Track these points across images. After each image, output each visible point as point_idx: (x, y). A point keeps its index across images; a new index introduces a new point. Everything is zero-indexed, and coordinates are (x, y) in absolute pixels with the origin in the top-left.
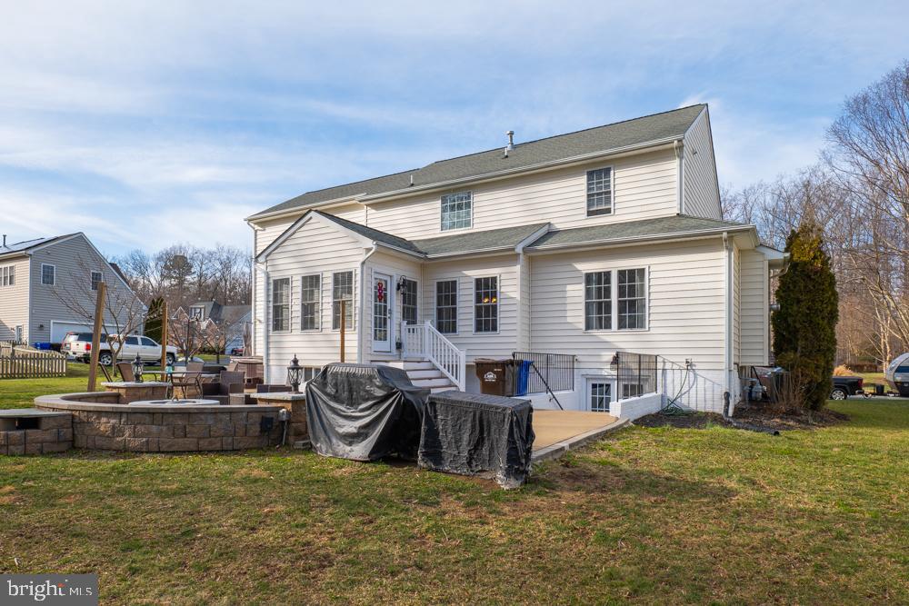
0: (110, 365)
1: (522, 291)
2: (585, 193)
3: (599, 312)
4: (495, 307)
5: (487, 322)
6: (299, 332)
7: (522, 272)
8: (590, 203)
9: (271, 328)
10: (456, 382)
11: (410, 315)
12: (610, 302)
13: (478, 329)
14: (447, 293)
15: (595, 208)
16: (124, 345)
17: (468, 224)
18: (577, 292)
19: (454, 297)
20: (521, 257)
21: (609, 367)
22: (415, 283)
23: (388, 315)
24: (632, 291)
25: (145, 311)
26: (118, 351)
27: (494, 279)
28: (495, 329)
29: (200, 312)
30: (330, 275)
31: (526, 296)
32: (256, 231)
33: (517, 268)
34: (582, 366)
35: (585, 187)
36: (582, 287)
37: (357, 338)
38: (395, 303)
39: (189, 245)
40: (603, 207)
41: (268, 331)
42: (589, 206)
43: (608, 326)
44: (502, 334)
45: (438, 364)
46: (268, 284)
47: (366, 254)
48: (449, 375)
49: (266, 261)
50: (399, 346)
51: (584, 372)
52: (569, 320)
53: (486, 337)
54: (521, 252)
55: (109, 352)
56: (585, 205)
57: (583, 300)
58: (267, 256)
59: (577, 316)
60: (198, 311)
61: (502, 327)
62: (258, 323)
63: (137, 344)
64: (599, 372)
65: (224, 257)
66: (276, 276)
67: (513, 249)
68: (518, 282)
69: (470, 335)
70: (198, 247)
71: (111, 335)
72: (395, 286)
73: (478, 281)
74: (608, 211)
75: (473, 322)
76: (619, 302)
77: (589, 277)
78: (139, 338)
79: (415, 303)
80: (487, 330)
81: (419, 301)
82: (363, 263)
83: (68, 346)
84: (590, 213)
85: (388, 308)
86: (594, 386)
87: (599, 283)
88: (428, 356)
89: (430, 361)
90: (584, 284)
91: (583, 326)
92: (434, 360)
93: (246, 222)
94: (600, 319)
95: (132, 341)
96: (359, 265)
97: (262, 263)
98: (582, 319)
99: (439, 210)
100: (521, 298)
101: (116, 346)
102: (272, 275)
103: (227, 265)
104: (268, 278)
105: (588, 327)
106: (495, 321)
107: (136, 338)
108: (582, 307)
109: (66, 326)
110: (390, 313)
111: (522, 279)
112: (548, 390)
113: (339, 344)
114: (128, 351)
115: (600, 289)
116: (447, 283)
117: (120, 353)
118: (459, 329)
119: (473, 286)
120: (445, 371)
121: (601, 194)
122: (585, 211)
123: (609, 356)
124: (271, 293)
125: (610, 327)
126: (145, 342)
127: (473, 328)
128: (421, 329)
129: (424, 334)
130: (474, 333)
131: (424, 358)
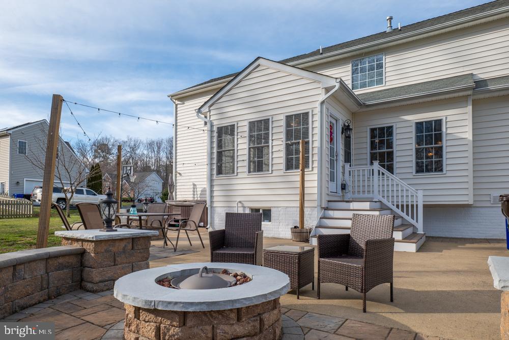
0: (65, 209)
1: (472, 132)
4: (439, 149)
5: (429, 163)
6: (245, 175)
7: (472, 114)
9: (215, 172)
10: (413, 222)
13: (420, 169)
14: (382, 138)
16: (75, 195)
17: (380, 82)
19: (390, 142)
25: (87, 173)
26: (71, 198)
28: (440, 169)
29: (130, 169)
32: (176, 105)
33: (469, 109)
37: (316, 179)
39: (111, 137)
41: (212, 175)
44: (449, 174)
45: (389, 204)
46: (211, 131)
47: (326, 93)
48: (404, 215)
49: (210, 111)
50: (344, 187)
53: (429, 178)
55: (64, 200)
58: (210, 106)
60: (129, 168)
61: (449, 168)
62: (178, 175)
63: (83, 194)
65: (132, 144)
66: (220, 123)
68: (469, 123)
69: (410, 176)
70: (117, 138)
71: (65, 188)
72: (340, 130)
73: (419, 125)
75: (413, 164)
78: (84, 189)
79: (349, 148)
80: (429, 171)
82: (322, 103)
83: (35, 195)
85: (335, 150)
88: (378, 197)
89: (381, 202)
92: (385, 201)
93: (169, 98)
95: (80, 192)
96: (318, 105)
99: (350, 73)
101: (69, 195)
102: (216, 123)
103: (134, 149)
104: (211, 126)
106: (440, 162)
107: (83, 190)
109: (35, 183)
110: (337, 155)
111: (472, 120)
113: (299, 185)
114: (77, 199)
116: (382, 129)
117: (72, 200)
119: (413, 129)
120: (399, 212)
124: (215, 140)
126: (88, 193)
127: (413, 170)
128: (373, 170)
129: (373, 175)
130: (414, 174)
131: (373, 198)
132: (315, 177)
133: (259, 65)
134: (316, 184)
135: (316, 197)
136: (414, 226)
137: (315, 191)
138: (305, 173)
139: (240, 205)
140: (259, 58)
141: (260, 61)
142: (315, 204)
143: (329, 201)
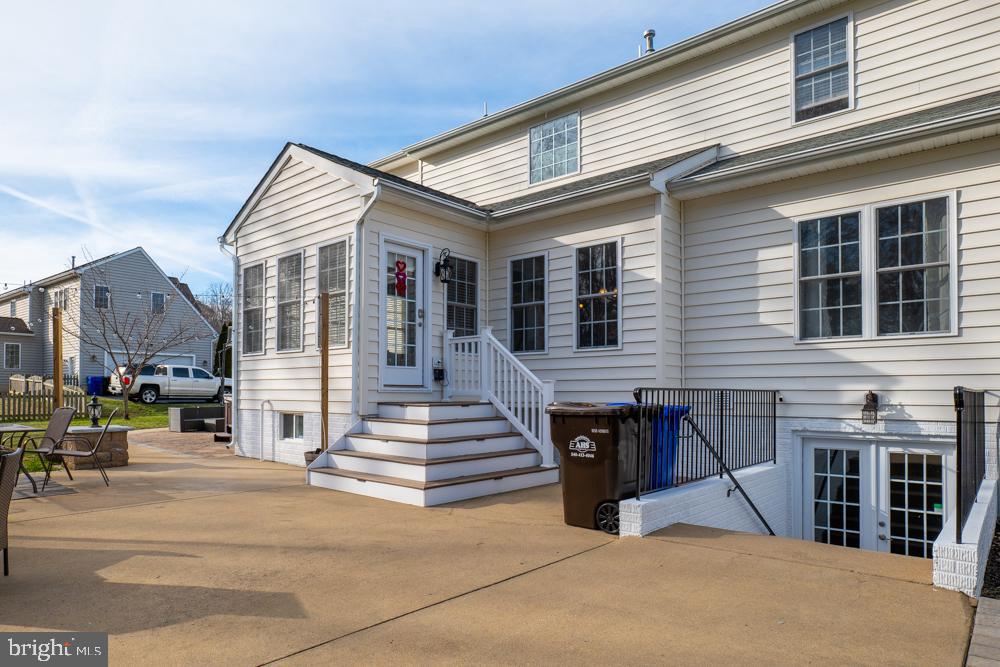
1: (665, 267)
2: (790, 78)
3: (832, 298)
4: (614, 302)
5: (599, 328)
7: (665, 229)
8: (801, 95)
9: (241, 347)
10: (535, 443)
11: (462, 319)
12: (859, 277)
13: (584, 340)
14: (528, 279)
15: (813, 104)
18: (780, 262)
19: (540, 287)
20: (664, 199)
21: (859, 415)
22: (473, 266)
23: (418, 320)
24: (913, 250)
27: (611, 249)
28: (613, 341)
30: (313, 251)
31: (675, 276)
33: (657, 221)
34: (792, 412)
35: (790, 67)
36: (792, 251)
37: (350, 362)
38: (433, 298)
40: (831, 99)
41: (238, 353)
42: (798, 101)
43: (854, 328)
45: (503, 409)
46: (238, 275)
48: (523, 428)
49: (236, 240)
50: (439, 375)
51: (797, 425)
52: (764, 319)
53: (598, 357)
54: (662, 188)
55: (153, 387)
56: (790, 101)
57: (794, 277)
58: (237, 232)
59: (779, 311)
61: (628, 338)
63: (188, 376)
64: (833, 427)
66: (247, 261)
67: (647, 182)
68: (657, 248)
69: (568, 353)
72: (431, 268)
73: (582, 253)
74: (842, 105)
75: (573, 330)
76: (880, 276)
77: (806, 230)
78: (191, 369)
79: (473, 299)
80: (599, 343)
81: (481, 295)
82: (361, 223)
84: (802, 115)
85: (419, 306)
86: (820, 455)
87: (832, 239)
88: (487, 394)
89: (491, 403)
90: (796, 245)
91: (794, 330)
92: (497, 402)
94: (834, 314)
97: (231, 244)
98: (794, 318)
99: (527, 151)
100: (665, 278)
102: (243, 260)
104: (238, 265)
105: (807, 330)
106: (613, 327)
107: (187, 370)
108: (794, 291)
110: (422, 317)
111: (665, 242)
112: (724, 469)
114: (177, 385)
115: (832, 253)
116: (529, 261)
118: (548, 343)
120: (516, 422)
121: (825, 72)
122: (791, 113)
123: (857, 392)
124: (242, 291)
125: (858, 331)
126: (197, 375)
127: (574, 341)
128: (476, 343)
129: (476, 352)
130: (575, 349)
131: (480, 397)
132: (349, 360)
133: (290, 158)
134: (349, 372)
135: (349, 396)
136: (537, 451)
137: (348, 384)
138: (330, 352)
139: (267, 406)
140: (288, 145)
141: (292, 150)
142: (348, 409)
143: (379, 404)
